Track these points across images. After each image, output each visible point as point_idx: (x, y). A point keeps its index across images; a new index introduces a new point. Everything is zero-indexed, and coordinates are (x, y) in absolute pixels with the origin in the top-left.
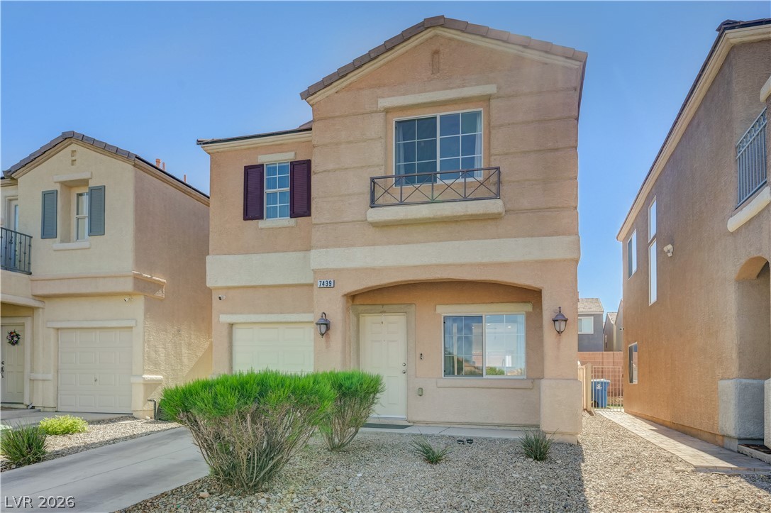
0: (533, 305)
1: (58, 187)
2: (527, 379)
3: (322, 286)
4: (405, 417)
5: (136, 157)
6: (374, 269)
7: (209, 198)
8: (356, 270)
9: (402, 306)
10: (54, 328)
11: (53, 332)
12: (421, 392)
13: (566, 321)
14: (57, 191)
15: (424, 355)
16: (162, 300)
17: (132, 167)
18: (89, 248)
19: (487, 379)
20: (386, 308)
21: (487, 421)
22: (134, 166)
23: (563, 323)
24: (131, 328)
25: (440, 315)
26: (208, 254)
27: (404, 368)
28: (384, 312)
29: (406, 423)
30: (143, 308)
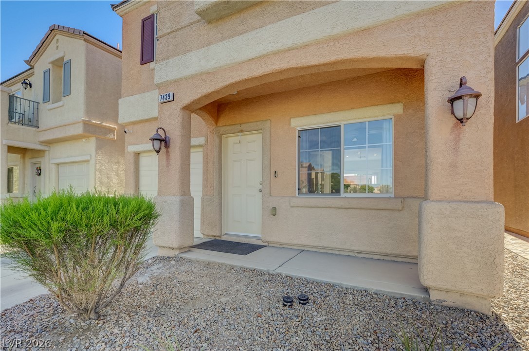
0: (405, 106)
1: (50, 66)
2: (395, 197)
3: (162, 100)
4: (260, 236)
5: (84, 33)
6: (208, 73)
7: (121, 52)
8: (193, 77)
9: (258, 123)
10: (55, 164)
11: (53, 167)
12: (274, 211)
13: (477, 96)
14: (50, 69)
15: (278, 173)
16: (114, 141)
17: (83, 41)
18: (63, 106)
19: (345, 198)
20: (243, 127)
21: (344, 247)
22: (85, 40)
23: (472, 101)
24: (88, 161)
25: (294, 128)
26: (121, 98)
27: (261, 187)
28: (242, 131)
29: (260, 243)
30: (95, 146)
